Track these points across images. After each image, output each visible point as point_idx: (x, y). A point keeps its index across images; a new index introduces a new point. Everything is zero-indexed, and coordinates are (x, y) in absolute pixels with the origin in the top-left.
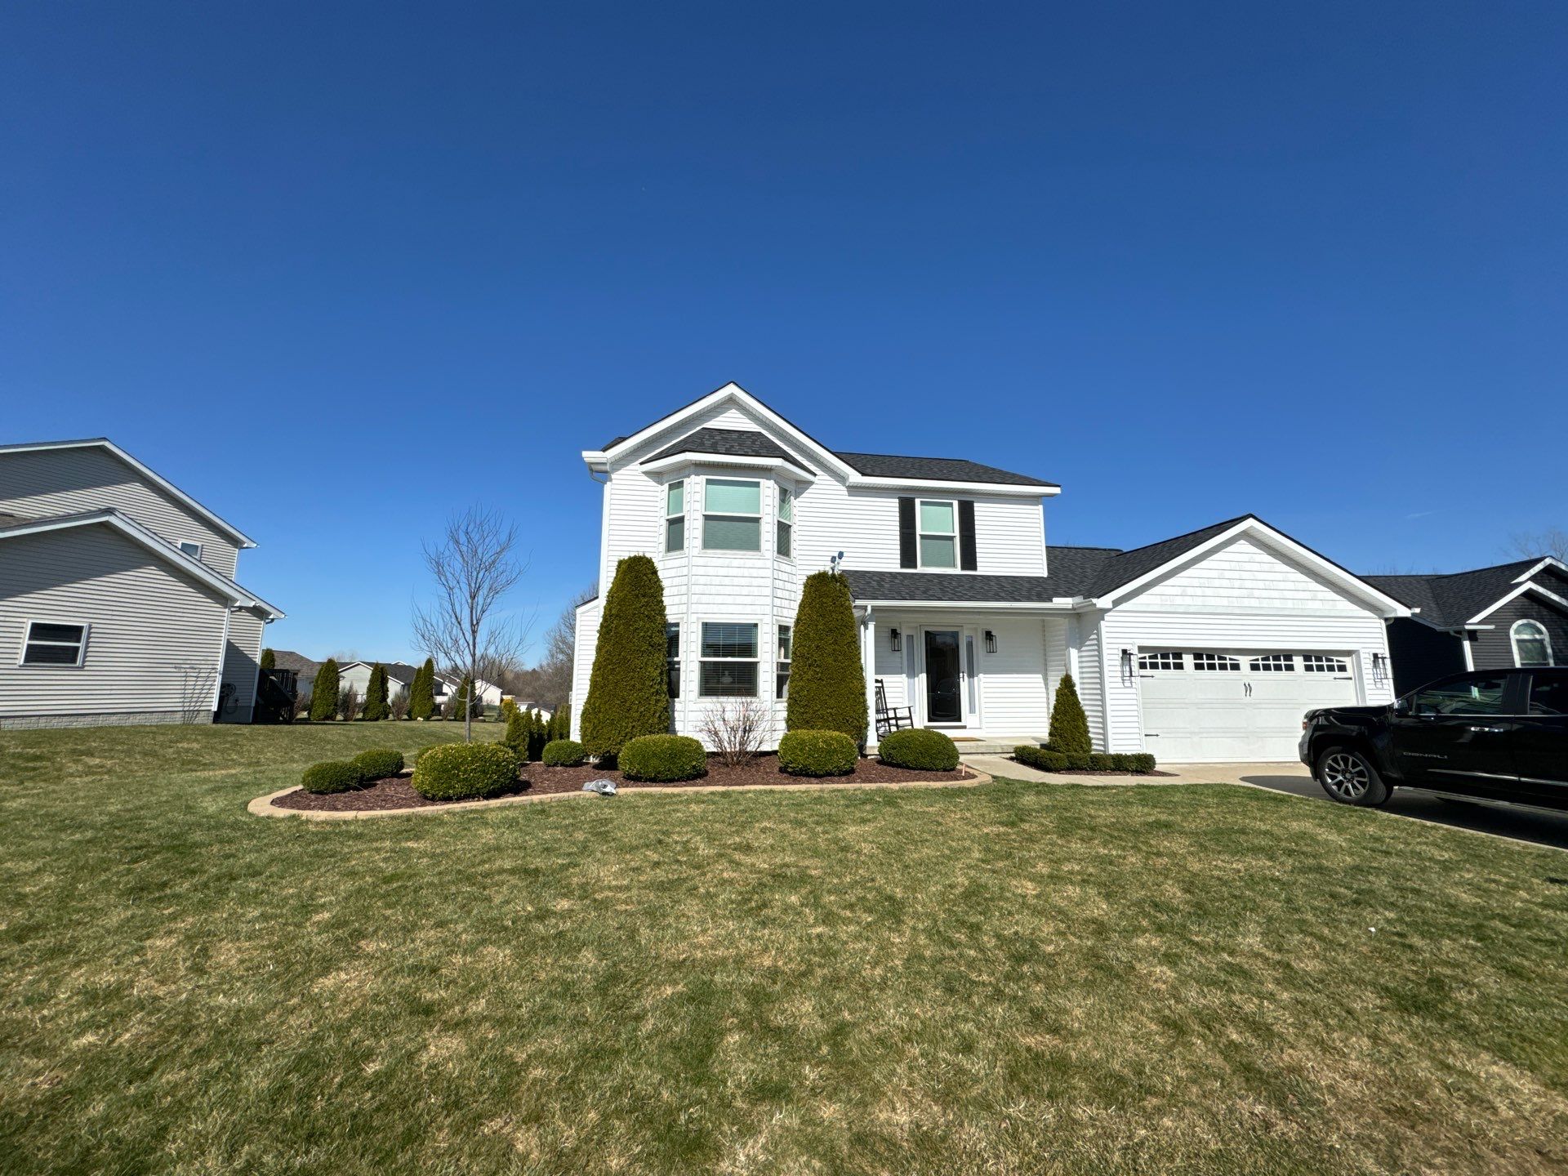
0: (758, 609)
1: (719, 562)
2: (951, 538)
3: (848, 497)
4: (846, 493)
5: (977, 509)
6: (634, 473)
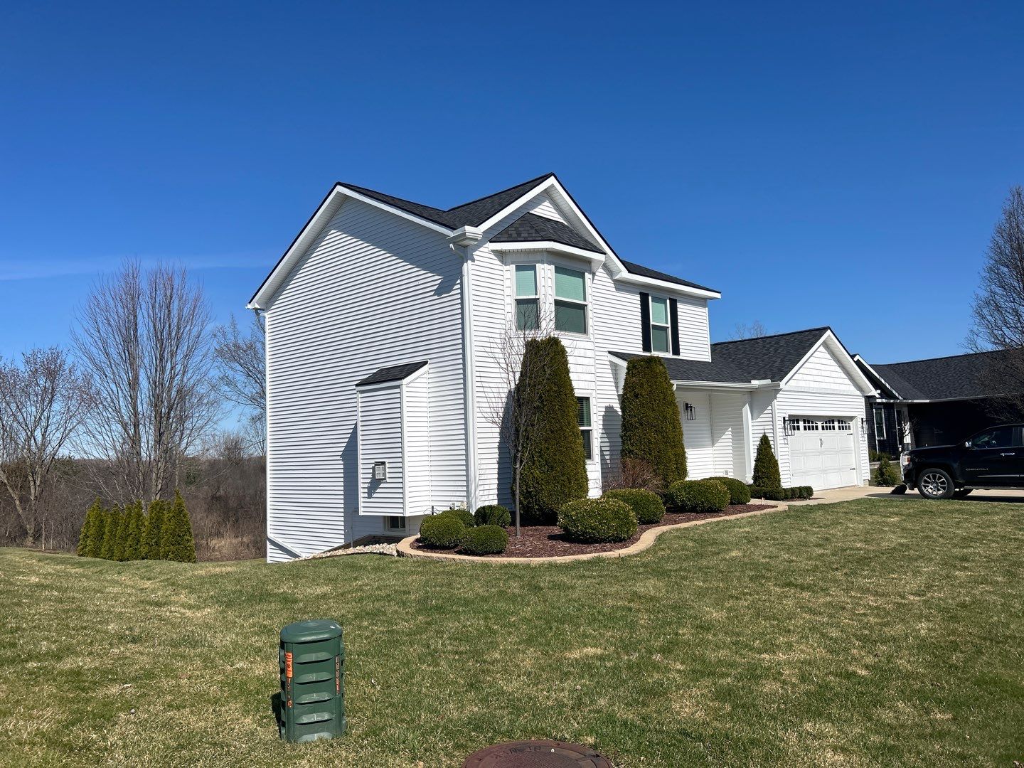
0: (590, 385)
2: (667, 329)
3: (614, 290)
4: (613, 285)
5: (678, 306)
6: (486, 250)
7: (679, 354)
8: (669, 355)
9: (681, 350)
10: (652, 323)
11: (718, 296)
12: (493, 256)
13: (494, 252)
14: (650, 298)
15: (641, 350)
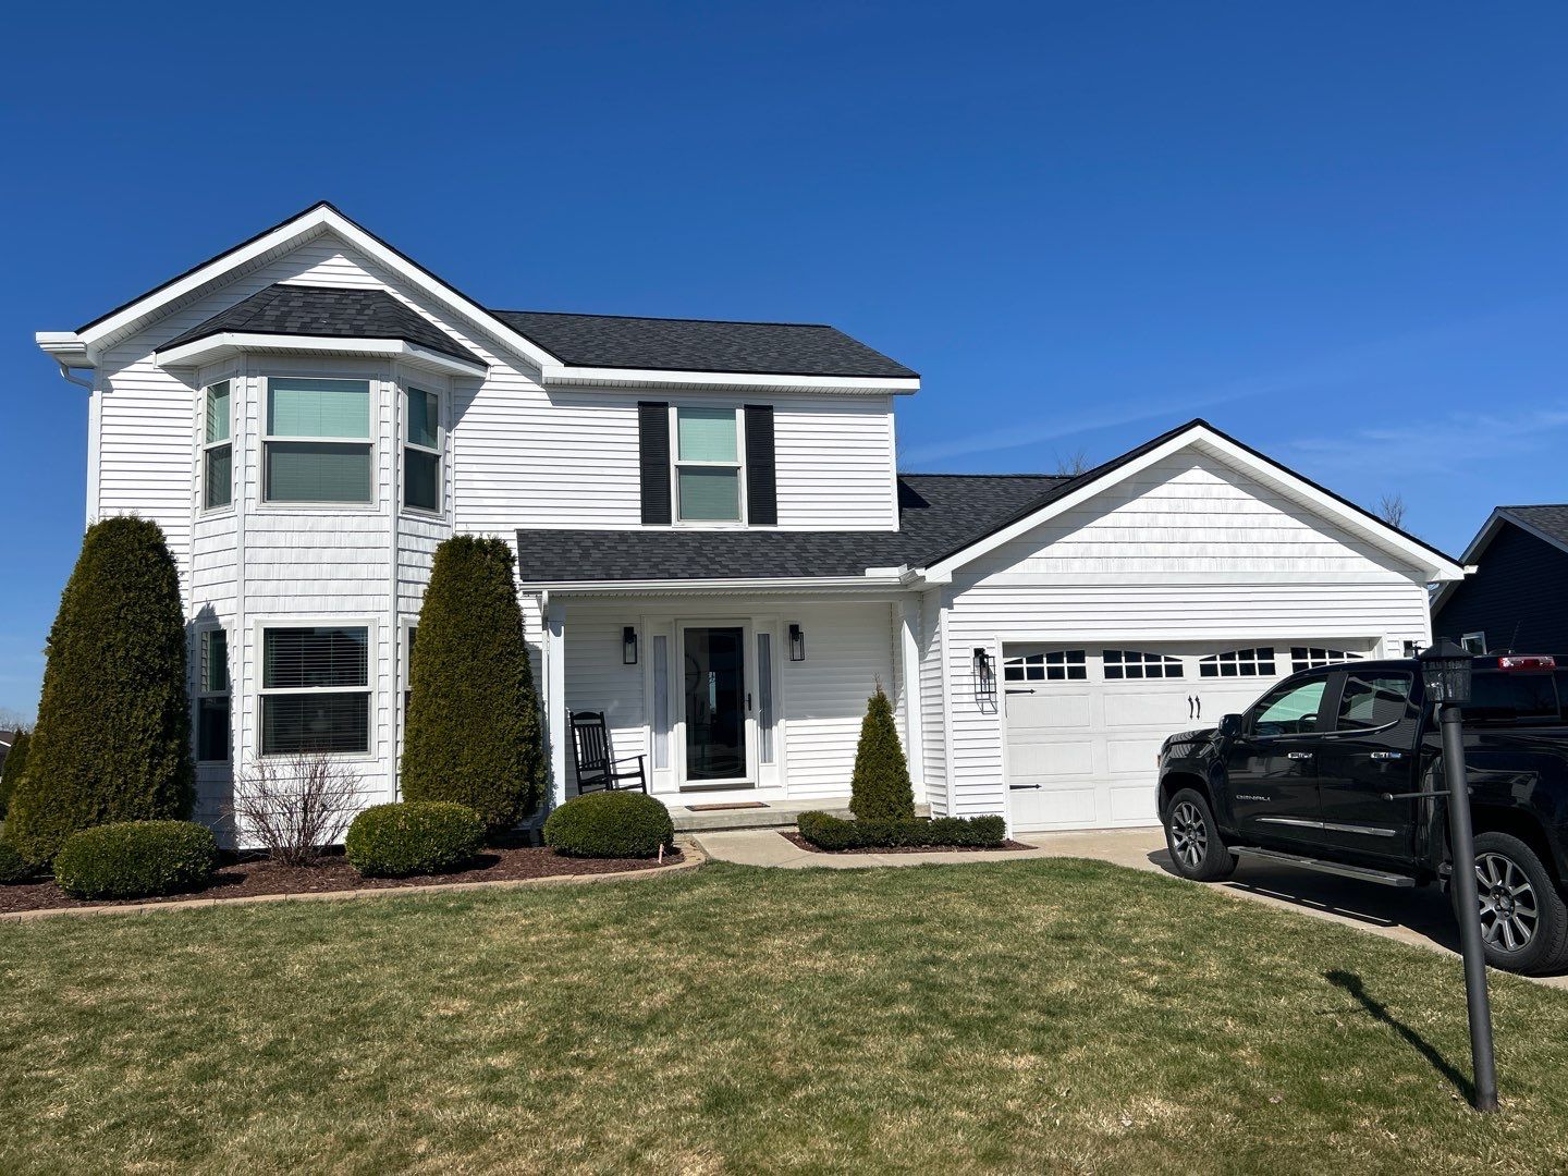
0: (369, 603)
1: (297, 523)
2: (733, 471)
3: (549, 404)
4: (545, 396)
5: (776, 419)
6: (149, 368)
7: (774, 522)
8: (742, 525)
9: (779, 514)
10: (674, 461)
11: (913, 384)
12: (167, 377)
13: (167, 368)
14: (673, 412)
15: (639, 520)
